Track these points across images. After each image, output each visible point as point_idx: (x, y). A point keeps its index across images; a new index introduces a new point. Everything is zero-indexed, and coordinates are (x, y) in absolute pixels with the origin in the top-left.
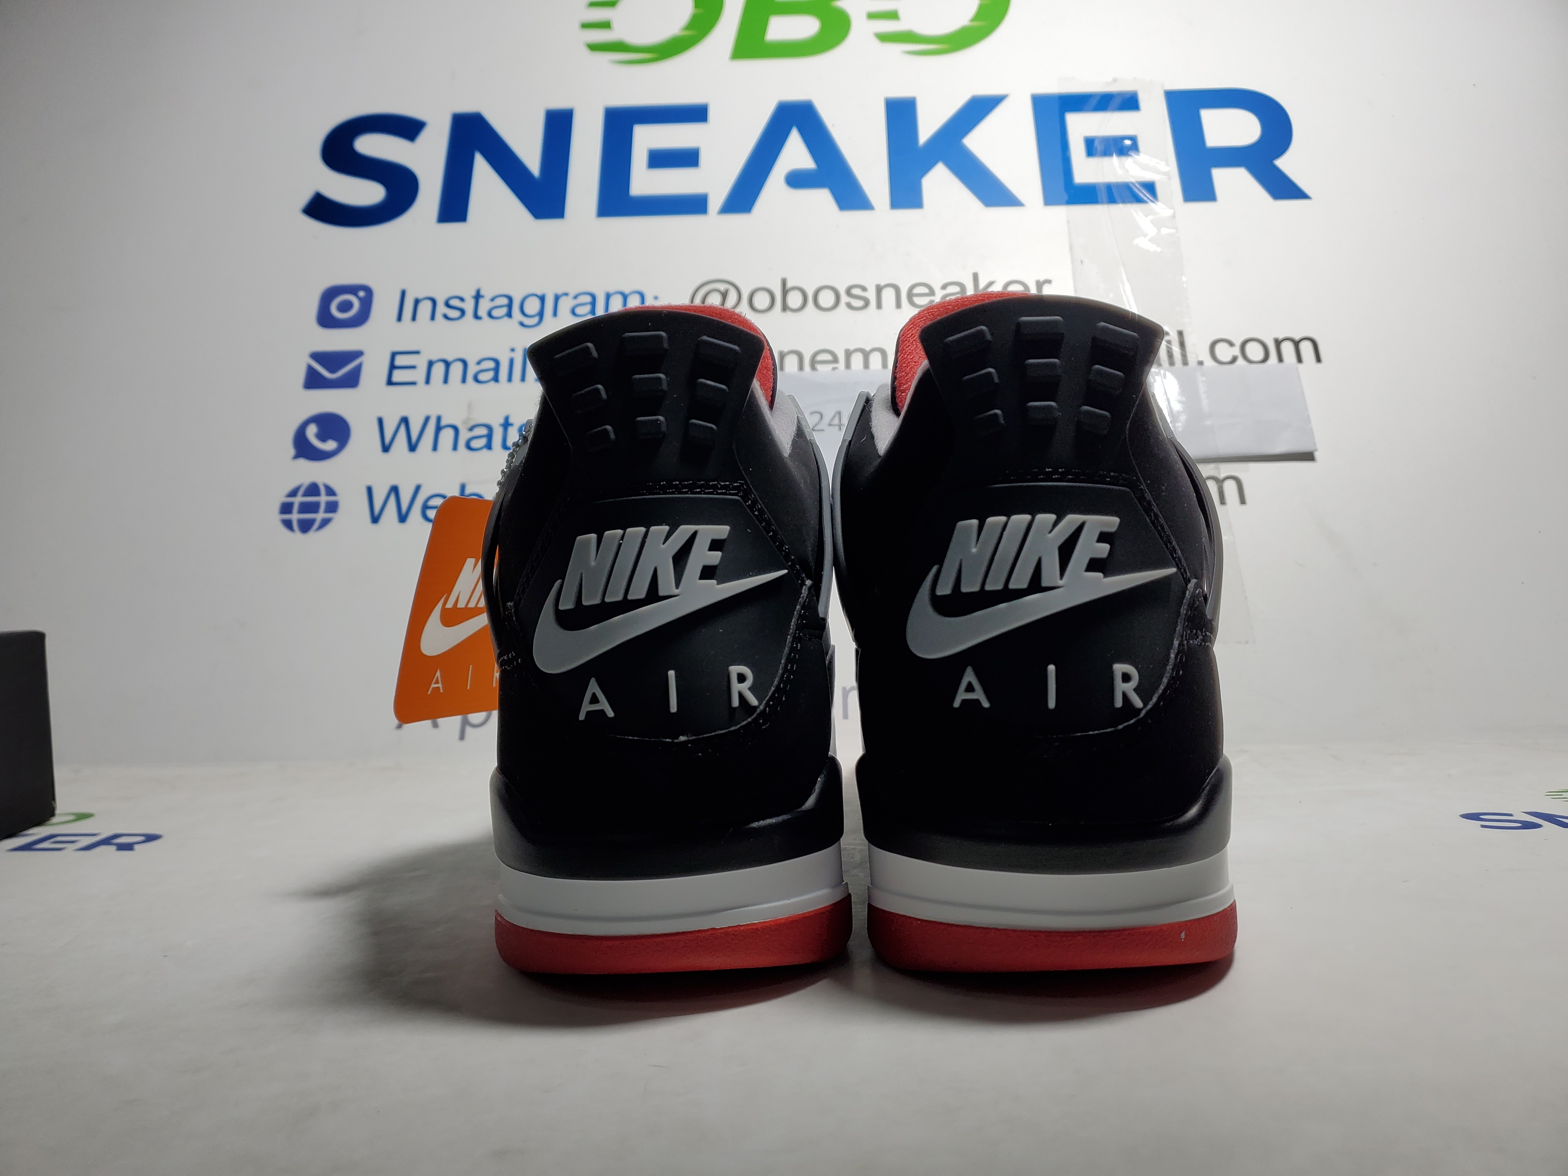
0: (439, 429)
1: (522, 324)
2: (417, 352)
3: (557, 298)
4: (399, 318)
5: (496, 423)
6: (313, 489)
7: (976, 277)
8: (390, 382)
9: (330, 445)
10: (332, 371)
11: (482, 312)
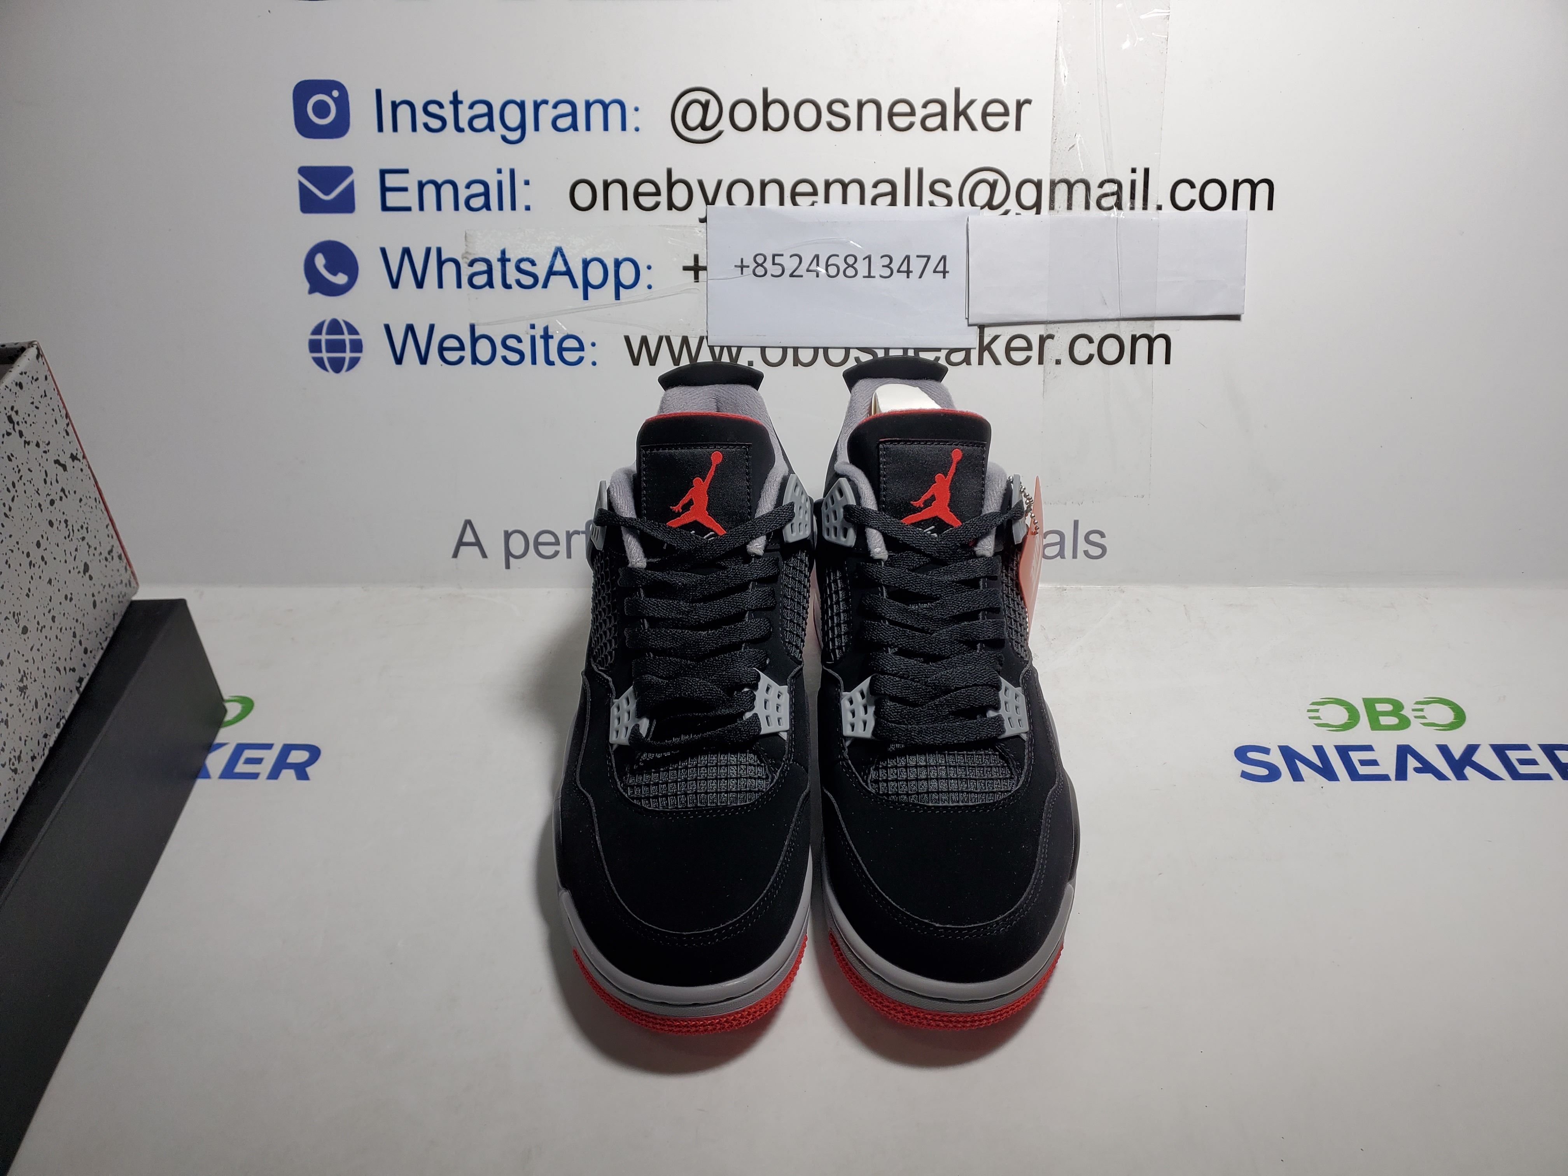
0: (441, 263)
1: (504, 138)
2: (406, 171)
3: (537, 106)
4: (380, 129)
5: (494, 257)
6: (335, 327)
7: (957, 92)
8: (385, 208)
9: (341, 279)
10: (327, 193)
11: (464, 123)
